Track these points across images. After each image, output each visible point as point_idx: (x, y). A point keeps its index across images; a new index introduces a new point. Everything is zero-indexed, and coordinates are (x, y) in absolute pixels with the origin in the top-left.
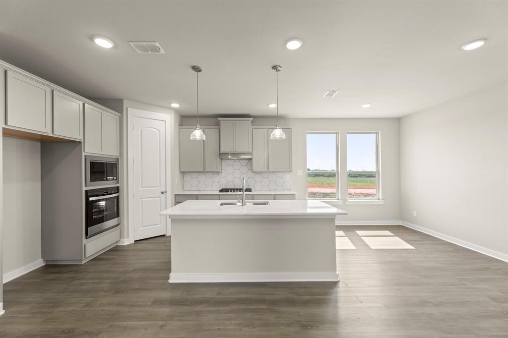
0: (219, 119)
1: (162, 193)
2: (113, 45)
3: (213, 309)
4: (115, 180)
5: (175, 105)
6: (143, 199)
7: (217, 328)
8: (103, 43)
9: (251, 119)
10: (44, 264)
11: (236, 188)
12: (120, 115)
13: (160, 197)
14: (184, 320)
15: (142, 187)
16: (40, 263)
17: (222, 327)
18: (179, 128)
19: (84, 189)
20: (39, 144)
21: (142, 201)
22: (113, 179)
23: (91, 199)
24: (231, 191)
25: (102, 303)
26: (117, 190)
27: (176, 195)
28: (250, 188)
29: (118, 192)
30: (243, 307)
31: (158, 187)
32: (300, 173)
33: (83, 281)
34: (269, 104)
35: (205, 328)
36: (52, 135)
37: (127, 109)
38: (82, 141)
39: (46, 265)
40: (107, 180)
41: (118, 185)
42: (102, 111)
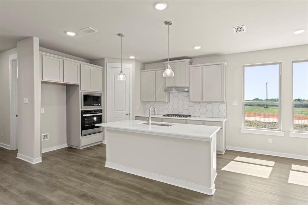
0: (165, 62)
1: (127, 115)
2: (76, 34)
3: (110, 184)
4: (99, 105)
5: (132, 57)
6: (115, 118)
7: (102, 193)
8: (71, 34)
9: (189, 60)
10: (67, 146)
11: (179, 114)
12: (103, 67)
13: (126, 117)
14: (93, 185)
15: (115, 111)
16: (66, 146)
17: (104, 194)
18: (141, 72)
19: (81, 110)
20: (65, 87)
21: (115, 119)
22: (98, 105)
23: (84, 115)
24: (175, 116)
25: (71, 168)
26: (101, 111)
27: (136, 117)
28: (190, 114)
29: (102, 113)
30: (126, 189)
31: (124, 111)
32: (236, 103)
33: (74, 157)
34: (194, 47)
35: (97, 191)
36: (63, 83)
37: (106, 63)
38: (79, 84)
39: (69, 147)
40: (94, 105)
41: (102, 109)
42: (91, 67)
